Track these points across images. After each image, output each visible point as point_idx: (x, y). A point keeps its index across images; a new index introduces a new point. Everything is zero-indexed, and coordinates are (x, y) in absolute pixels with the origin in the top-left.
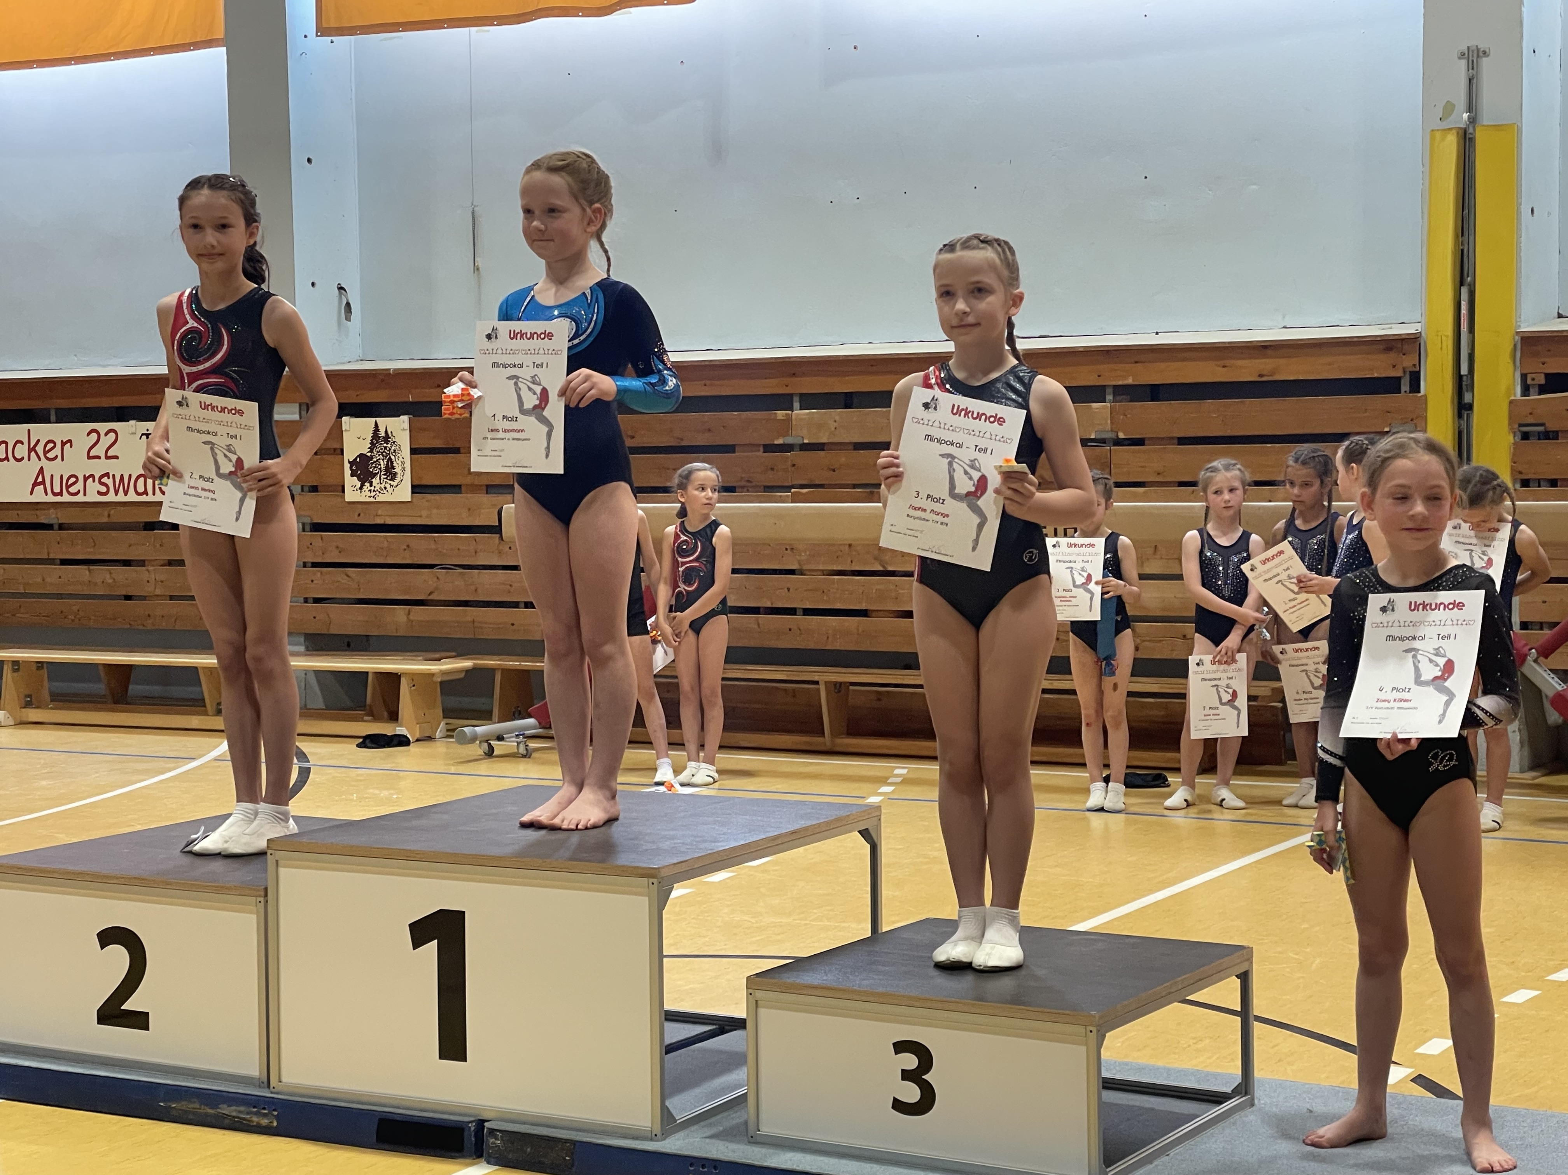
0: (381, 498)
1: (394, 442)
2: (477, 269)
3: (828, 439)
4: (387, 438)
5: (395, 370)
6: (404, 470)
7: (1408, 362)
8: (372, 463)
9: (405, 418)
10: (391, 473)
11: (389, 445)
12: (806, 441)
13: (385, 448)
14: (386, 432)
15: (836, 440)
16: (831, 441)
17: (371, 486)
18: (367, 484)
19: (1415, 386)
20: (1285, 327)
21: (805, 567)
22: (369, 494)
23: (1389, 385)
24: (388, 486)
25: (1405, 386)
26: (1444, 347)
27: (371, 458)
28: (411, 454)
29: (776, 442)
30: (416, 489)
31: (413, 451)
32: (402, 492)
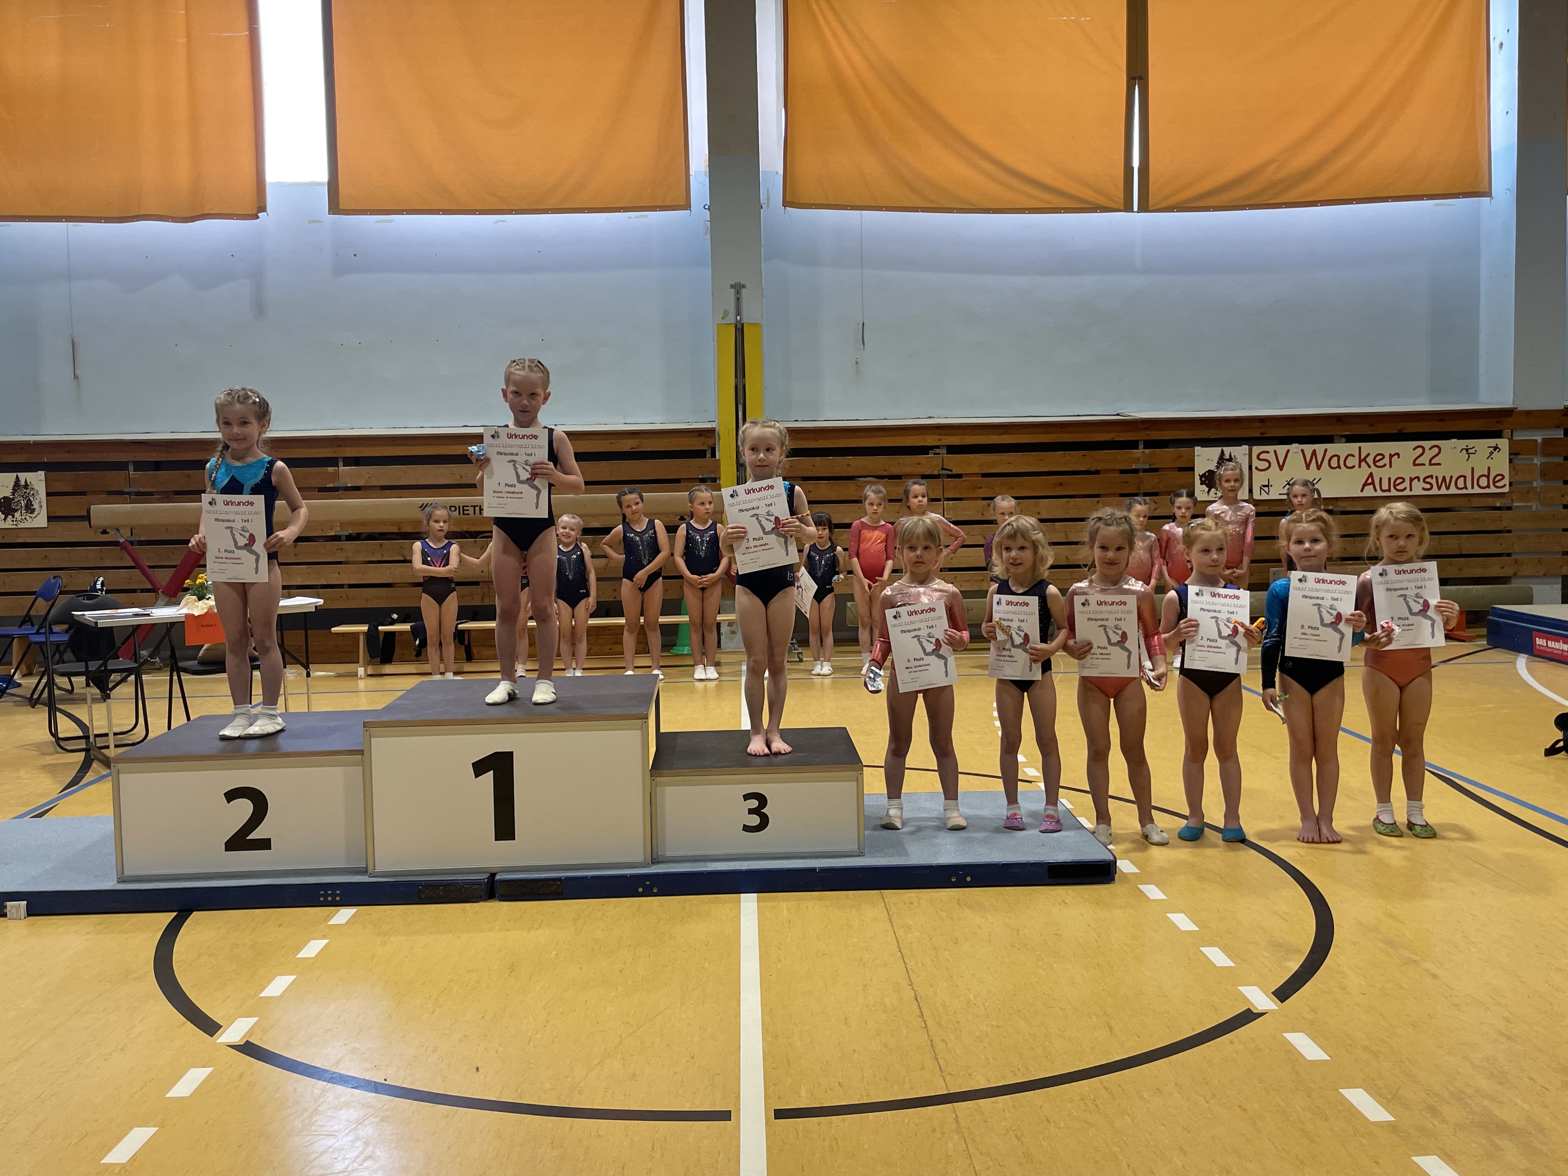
0: (21, 525)
1: (32, 489)
2: (76, 377)
3: (365, 483)
4: (26, 486)
5: (34, 441)
6: (41, 507)
7: (710, 442)
8: (14, 503)
9: (41, 474)
10: (30, 509)
11: (28, 491)
12: (349, 485)
13: (25, 492)
14: (26, 482)
15: (369, 484)
16: (366, 485)
17: (13, 517)
18: (10, 517)
19: (713, 455)
20: (625, 423)
21: (351, 560)
22: (12, 523)
23: (701, 454)
24: (28, 517)
25: (708, 455)
26: (730, 434)
27: (13, 499)
28: (47, 496)
29: (328, 486)
30: (50, 519)
31: (48, 494)
32: (40, 520)
